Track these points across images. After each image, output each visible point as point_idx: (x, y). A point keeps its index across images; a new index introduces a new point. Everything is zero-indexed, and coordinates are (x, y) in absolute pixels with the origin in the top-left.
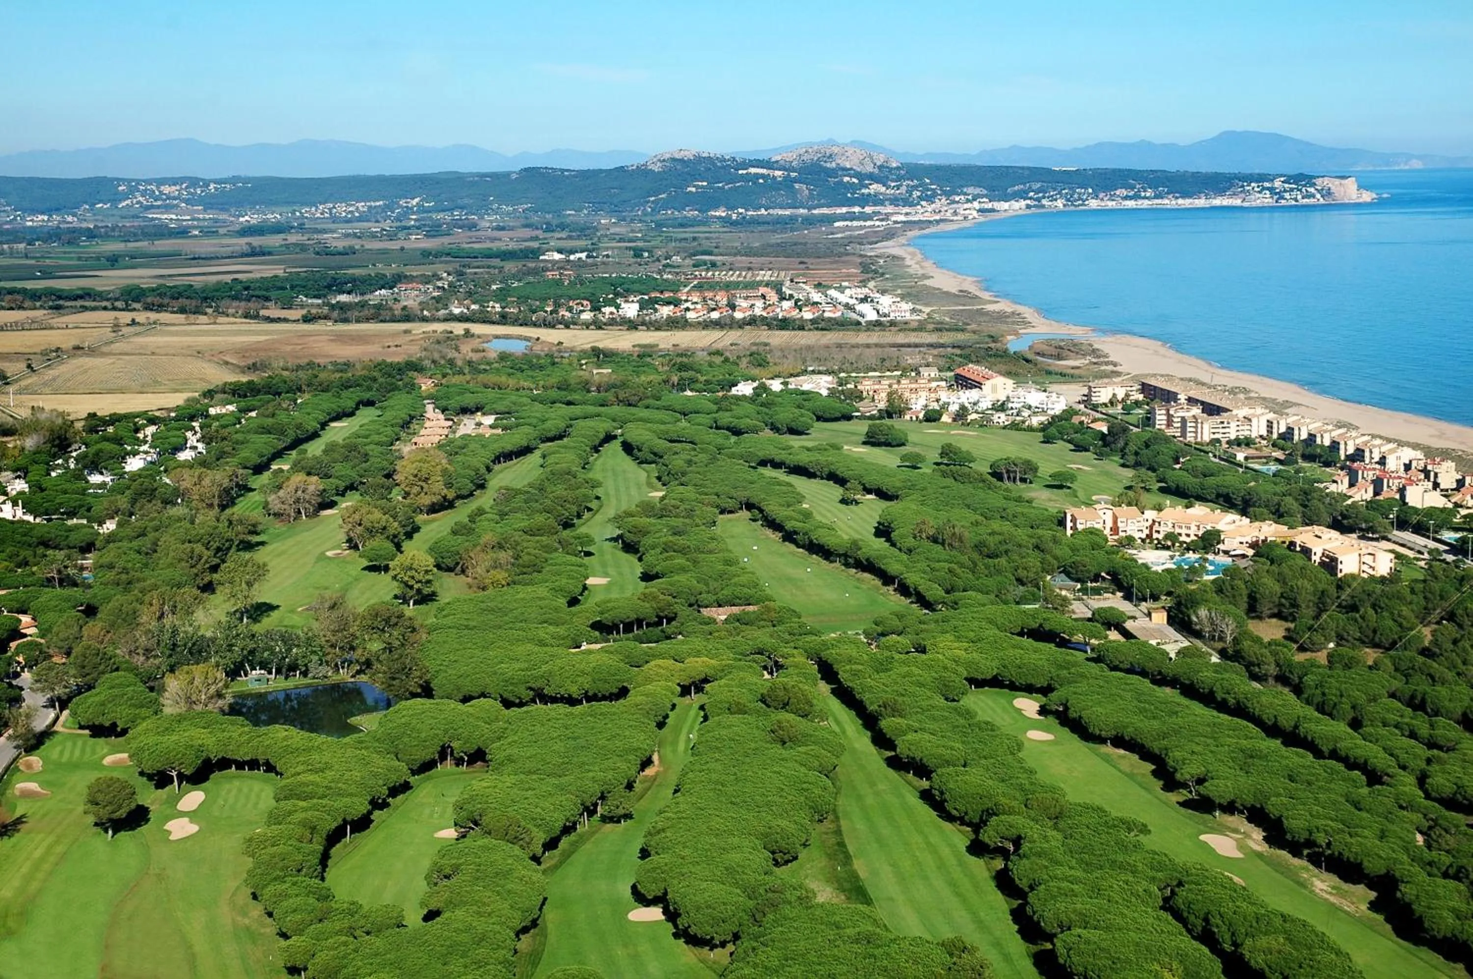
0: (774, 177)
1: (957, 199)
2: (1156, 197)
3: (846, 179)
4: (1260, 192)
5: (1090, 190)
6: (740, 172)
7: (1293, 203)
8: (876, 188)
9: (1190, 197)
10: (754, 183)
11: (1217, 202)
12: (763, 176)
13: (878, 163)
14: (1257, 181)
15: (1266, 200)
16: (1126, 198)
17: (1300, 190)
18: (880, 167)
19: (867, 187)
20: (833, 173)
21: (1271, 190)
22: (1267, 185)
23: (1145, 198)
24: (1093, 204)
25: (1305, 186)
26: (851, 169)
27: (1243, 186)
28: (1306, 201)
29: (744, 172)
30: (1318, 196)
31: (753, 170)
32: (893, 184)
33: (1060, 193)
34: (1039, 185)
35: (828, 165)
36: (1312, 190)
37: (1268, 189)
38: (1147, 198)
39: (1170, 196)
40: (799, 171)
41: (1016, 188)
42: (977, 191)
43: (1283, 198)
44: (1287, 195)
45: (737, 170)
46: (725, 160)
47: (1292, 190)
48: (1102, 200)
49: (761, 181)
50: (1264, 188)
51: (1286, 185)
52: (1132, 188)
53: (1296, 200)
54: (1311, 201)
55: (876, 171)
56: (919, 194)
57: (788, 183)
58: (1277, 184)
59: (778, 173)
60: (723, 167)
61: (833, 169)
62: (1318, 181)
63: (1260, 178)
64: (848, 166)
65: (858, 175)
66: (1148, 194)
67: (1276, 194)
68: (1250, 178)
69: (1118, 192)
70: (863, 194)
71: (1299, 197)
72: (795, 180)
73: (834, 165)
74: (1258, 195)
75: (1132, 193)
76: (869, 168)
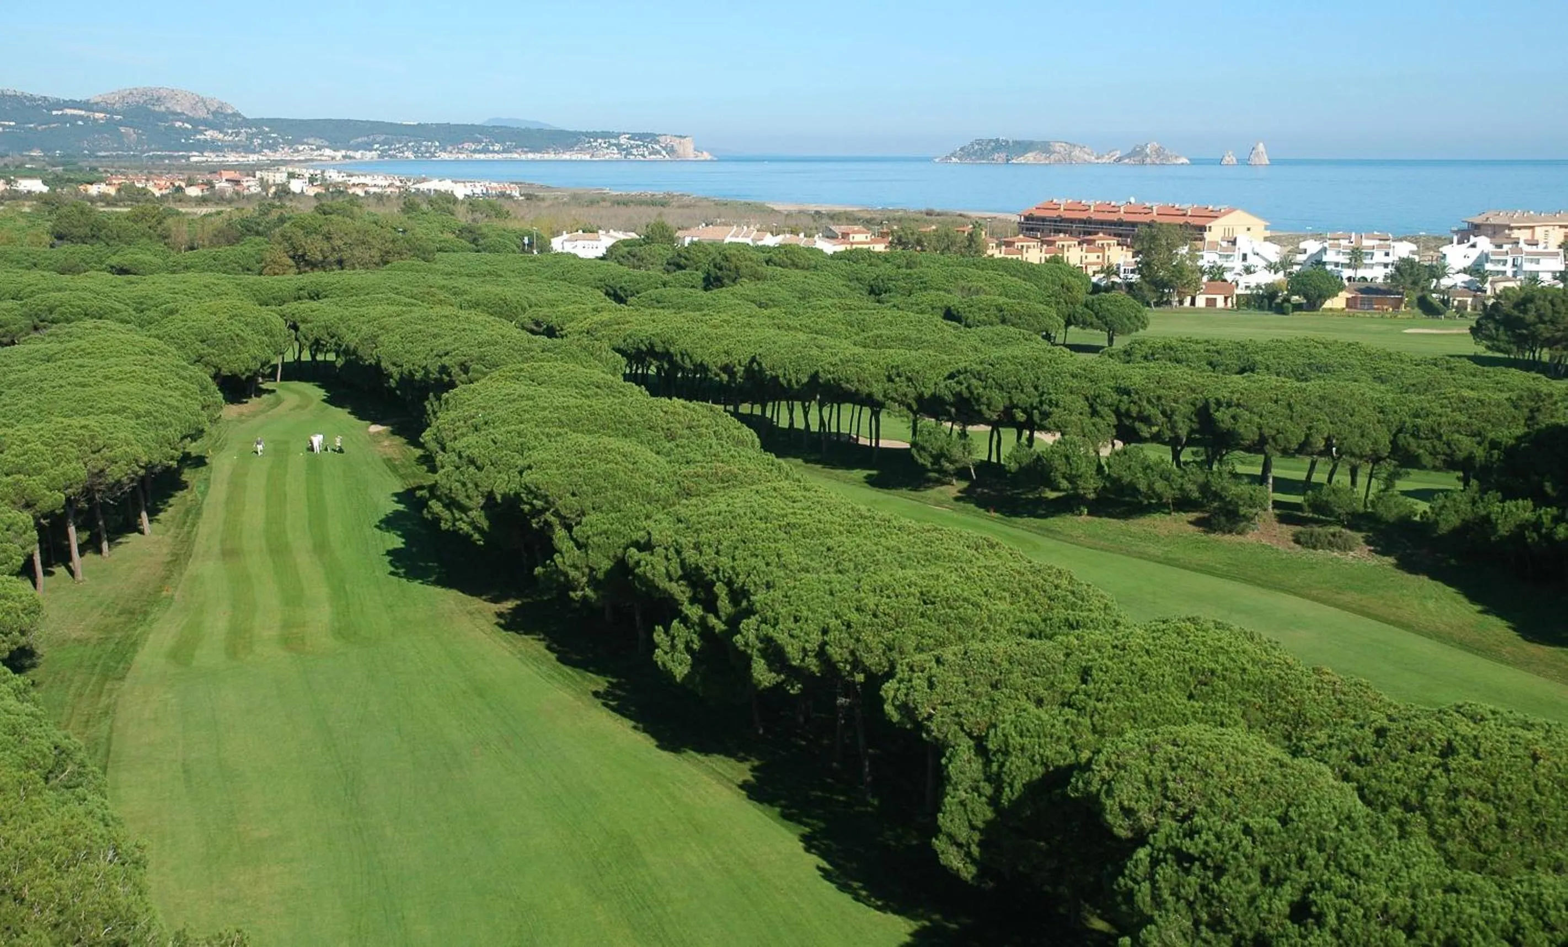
0: (95, 120)
1: (301, 148)
2: (504, 151)
3: (178, 124)
4: (607, 148)
5: (437, 144)
6: (54, 113)
7: (642, 159)
8: (210, 134)
9: (539, 152)
10: (72, 125)
11: (566, 156)
12: (81, 118)
13: (212, 109)
14: (602, 138)
15: (615, 154)
16: (475, 151)
17: (647, 147)
18: (215, 113)
19: (201, 132)
20: (162, 117)
21: (618, 146)
22: (613, 141)
23: (494, 152)
24: (444, 156)
25: (650, 143)
26: (183, 113)
27: (589, 142)
28: (653, 157)
29: (60, 113)
30: (664, 153)
31: (69, 111)
32: (230, 131)
33: (406, 145)
34: (383, 137)
35: (157, 108)
36: (657, 147)
37: (615, 145)
38: (496, 152)
39: (519, 150)
40: (124, 114)
41: (359, 140)
42: (319, 142)
43: (631, 154)
44: (634, 151)
45: (50, 110)
46: (35, 100)
47: (638, 146)
48: (451, 152)
49: (80, 123)
50: (610, 145)
51: (632, 142)
52: (480, 142)
53: (643, 156)
54: (659, 157)
55: (210, 117)
56: (259, 141)
57: (111, 126)
58: (623, 140)
59: (98, 115)
60: (33, 107)
61: (163, 113)
62: (662, 139)
63: (606, 135)
64: (179, 111)
65: (189, 120)
66: (496, 149)
67: (624, 150)
68: (595, 135)
69: (466, 146)
70: (199, 140)
71: (646, 153)
72: (120, 123)
73: (163, 109)
74: (605, 151)
75: (480, 147)
76: (202, 114)
